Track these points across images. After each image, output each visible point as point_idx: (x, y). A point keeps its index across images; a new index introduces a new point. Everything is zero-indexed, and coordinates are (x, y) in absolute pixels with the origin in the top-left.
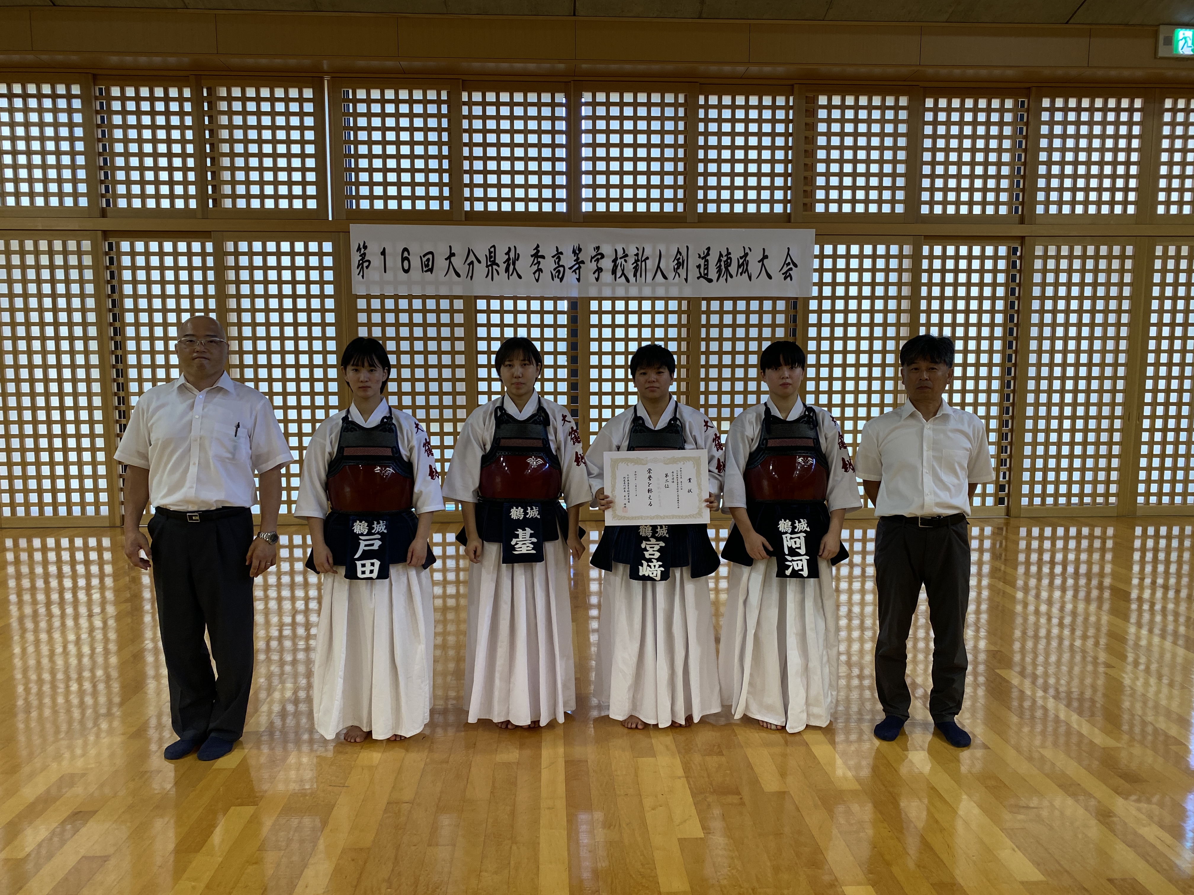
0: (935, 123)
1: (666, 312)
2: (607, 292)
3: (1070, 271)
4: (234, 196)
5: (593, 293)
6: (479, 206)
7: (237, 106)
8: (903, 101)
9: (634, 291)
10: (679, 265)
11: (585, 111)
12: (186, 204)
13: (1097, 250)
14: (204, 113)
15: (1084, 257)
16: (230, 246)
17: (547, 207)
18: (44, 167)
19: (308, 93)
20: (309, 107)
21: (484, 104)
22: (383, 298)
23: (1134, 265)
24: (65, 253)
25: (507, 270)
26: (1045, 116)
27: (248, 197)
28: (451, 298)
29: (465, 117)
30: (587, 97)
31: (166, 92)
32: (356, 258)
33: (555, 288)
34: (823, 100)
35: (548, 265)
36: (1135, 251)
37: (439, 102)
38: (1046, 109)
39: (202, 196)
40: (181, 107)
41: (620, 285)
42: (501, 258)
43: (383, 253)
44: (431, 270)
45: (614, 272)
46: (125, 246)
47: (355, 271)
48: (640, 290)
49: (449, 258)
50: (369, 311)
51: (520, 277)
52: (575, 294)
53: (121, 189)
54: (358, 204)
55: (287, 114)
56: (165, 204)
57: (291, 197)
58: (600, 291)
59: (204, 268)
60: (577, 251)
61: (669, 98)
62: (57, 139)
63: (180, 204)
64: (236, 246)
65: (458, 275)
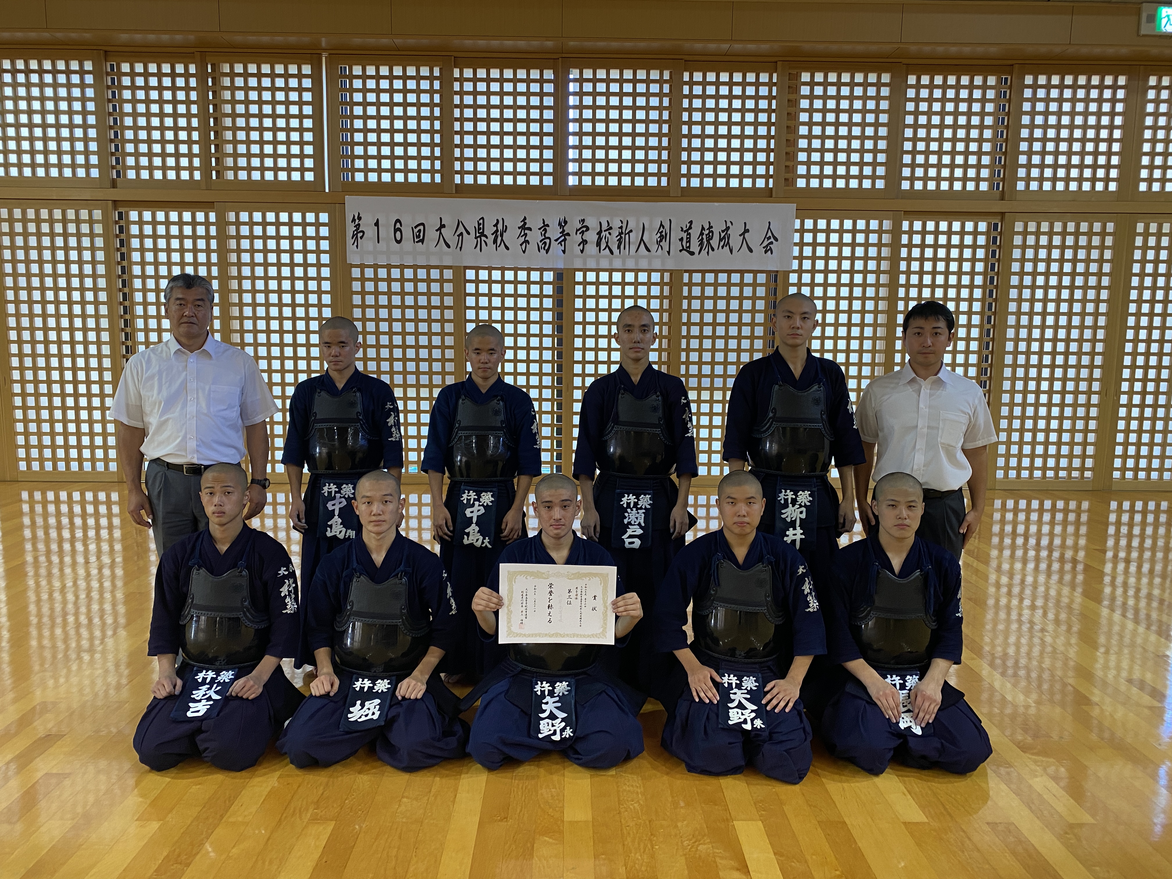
0: (917, 100)
1: (649, 284)
2: (592, 264)
3: (1050, 247)
4: (236, 169)
5: (578, 264)
6: (469, 179)
7: (239, 82)
8: (886, 78)
9: (617, 263)
10: (662, 237)
11: (572, 87)
12: (191, 175)
13: (1078, 227)
14: (208, 88)
15: (1064, 234)
16: (231, 216)
17: (535, 181)
18: (59, 139)
19: (307, 69)
20: (307, 83)
21: (475, 80)
22: (376, 267)
23: (1114, 241)
24: (78, 221)
25: (495, 241)
26: (1028, 93)
27: (249, 169)
28: (441, 268)
29: (456, 93)
30: (574, 74)
31: (173, 68)
32: (350, 229)
33: (540, 258)
34: (806, 77)
35: (535, 236)
36: (1116, 227)
37: (431, 78)
38: (1028, 86)
39: (206, 169)
40: (187, 82)
41: (605, 257)
42: (489, 230)
43: (377, 224)
44: (422, 241)
45: (598, 244)
46: (134, 215)
47: (350, 241)
48: (624, 263)
49: (439, 229)
50: (363, 280)
51: (507, 248)
52: (560, 265)
53: (130, 161)
54: (353, 177)
55: (287, 89)
56: (171, 175)
57: (289, 169)
58: (585, 263)
59: (208, 237)
60: (563, 224)
61: (655, 75)
62: (70, 113)
63: (185, 175)
64: (237, 216)
65: (448, 246)
